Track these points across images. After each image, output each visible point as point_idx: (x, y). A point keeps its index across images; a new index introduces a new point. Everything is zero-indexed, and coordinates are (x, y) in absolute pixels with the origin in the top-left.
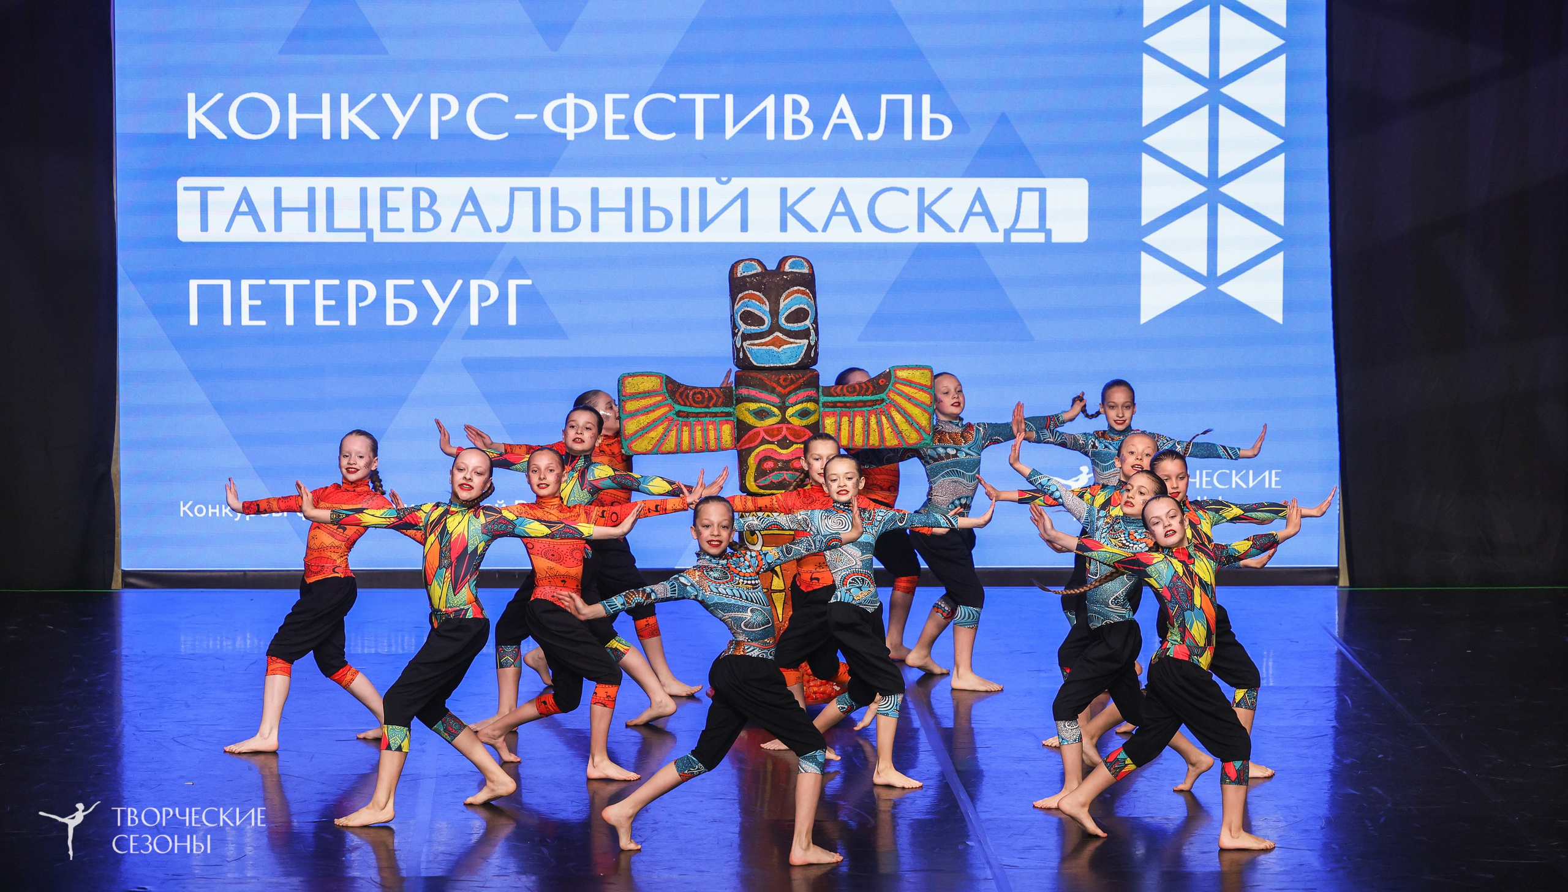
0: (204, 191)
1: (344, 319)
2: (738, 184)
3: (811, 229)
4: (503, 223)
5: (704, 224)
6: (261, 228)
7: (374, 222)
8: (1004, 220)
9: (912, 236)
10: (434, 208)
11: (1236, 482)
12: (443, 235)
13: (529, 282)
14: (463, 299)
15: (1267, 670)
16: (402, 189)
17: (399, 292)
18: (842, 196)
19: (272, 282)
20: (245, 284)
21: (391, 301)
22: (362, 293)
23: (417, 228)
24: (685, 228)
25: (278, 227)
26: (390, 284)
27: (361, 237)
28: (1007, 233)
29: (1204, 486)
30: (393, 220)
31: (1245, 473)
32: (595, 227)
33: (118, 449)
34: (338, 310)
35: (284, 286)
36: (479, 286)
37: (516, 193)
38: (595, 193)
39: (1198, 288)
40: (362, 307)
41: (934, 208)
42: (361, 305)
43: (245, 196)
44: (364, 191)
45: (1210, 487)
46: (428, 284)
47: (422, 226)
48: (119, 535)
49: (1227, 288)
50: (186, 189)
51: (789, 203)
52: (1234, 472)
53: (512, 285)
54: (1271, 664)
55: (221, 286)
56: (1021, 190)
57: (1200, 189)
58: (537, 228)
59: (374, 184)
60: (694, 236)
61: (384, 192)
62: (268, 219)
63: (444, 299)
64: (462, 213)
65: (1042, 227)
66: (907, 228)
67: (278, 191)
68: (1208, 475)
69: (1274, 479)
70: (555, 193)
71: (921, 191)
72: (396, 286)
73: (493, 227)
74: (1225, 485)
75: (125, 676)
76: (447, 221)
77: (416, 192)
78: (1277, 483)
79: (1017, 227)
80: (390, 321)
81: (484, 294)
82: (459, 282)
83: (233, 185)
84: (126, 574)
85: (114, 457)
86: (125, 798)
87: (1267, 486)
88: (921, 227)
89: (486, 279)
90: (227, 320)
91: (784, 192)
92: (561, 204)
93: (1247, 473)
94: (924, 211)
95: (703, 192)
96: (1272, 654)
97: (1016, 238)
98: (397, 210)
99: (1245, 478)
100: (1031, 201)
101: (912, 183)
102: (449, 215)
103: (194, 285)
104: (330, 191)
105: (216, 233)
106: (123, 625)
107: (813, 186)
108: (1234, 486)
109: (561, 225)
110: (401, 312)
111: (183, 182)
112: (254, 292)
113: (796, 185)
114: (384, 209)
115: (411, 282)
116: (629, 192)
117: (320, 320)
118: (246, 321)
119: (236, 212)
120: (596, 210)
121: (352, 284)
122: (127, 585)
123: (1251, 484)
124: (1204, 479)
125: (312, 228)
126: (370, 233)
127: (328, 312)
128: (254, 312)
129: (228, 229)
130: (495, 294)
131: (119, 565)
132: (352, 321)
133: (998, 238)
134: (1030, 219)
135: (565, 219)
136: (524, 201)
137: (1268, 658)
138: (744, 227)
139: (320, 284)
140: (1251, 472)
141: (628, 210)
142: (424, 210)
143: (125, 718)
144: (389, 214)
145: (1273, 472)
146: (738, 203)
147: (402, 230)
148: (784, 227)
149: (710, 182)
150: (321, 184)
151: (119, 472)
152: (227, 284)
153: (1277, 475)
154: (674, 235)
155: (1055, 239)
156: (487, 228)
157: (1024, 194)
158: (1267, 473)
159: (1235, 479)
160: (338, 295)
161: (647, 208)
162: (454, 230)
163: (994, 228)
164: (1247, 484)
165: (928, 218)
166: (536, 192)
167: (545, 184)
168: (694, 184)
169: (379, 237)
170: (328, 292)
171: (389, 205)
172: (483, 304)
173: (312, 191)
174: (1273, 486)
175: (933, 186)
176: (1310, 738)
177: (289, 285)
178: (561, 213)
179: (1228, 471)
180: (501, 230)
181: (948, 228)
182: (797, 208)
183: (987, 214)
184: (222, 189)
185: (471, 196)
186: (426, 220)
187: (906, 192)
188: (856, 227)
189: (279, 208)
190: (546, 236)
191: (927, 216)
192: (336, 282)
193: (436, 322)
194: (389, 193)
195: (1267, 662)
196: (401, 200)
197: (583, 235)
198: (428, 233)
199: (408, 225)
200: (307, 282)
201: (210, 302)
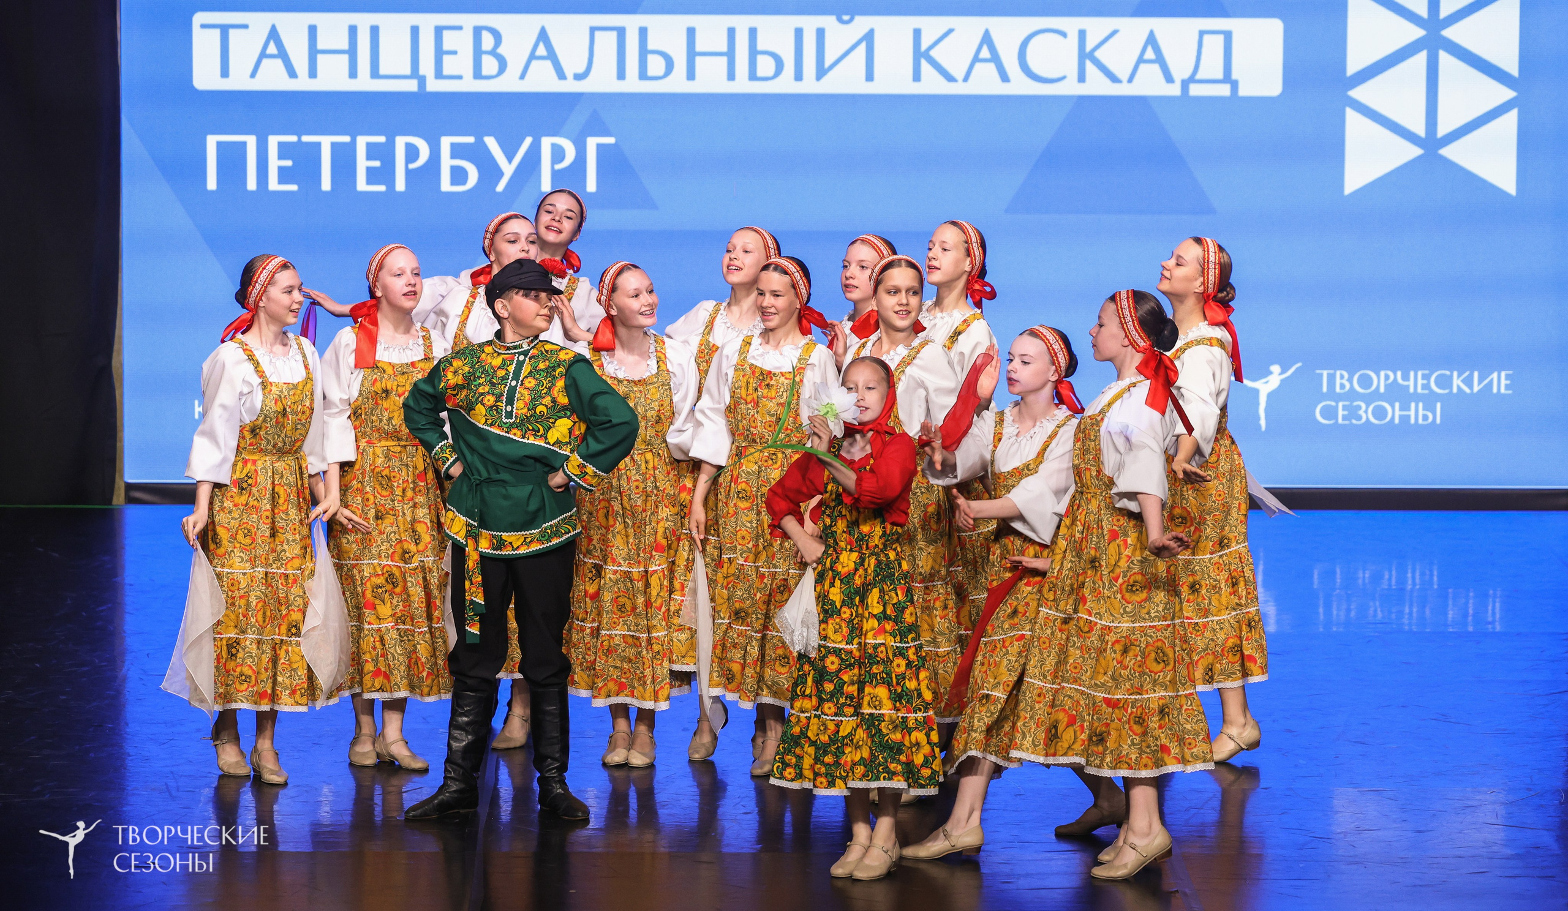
0: (225, 29)
1: (390, 181)
2: (863, 23)
3: (950, 78)
4: (581, 70)
5: (821, 72)
6: (292, 73)
7: (427, 67)
8: (1181, 69)
9: (1071, 88)
10: (500, 50)
11: (1459, 387)
12: (509, 83)
13: (611, 140)
14: (532, 161)
15: (1494, 613)
16: (460, 28)
17: (457, 151)
18: (987, 39)
19: (306, 139)
20: (273, 141)
21: (447, 162)
22: (412, 153)
23: (478, 74)
24: (799, 76)
25: (313, 73)
26: (446, 142)
27: (412, 86)
28: (1185, 84)
29: (1419, 390)
30: (450, 65)
31: (1467, 377)
32: (691, 75)
33: (121, 337)
34: (383, 174)
35: (319, 144)
36: (554, 146)
37: (597, 34)
38: (691, 32)
39: (1416, 151)
40: (413, 170)
41: (1098, 54)
42: (411, 166)
43: (273, 34)
44: (415, 31)
45: (1426, 392)
46: (491, 142)
47: (484, 72)
48: (122, 440)
49: (1446, 152)
50: (203, 26)
51: (924, 47)
52: (1455, 374)
53: (592, 143)
54: (1498, 605)
55: (244, 144)
56: (1202, 33)
57: (1418, 33)
58: (621, 75)
59: (427, 22)
60: (810, 85)
61: (439, 31)
62: (301, 63)
63: (510, 160)
64: (532, 56)
65: (1227, 77)
66: (1064, 78)
67: (313, 30)
68: (1424, 377)
69: (1503, 382)
70: (643, 32)
71: (1082, 34)
72: (453, 145)
73: (569, 74)
74: (1444, 389)
75: (129, 608)
76: (515, 66)
77: (477, 31)
78: (1507, 387)
79: (1198, 77)
80: (446, 185)
81: (558, 154)
82: (528, 140)
83: (260, 22)
84: (130, 487)
85: (116, 347)
86: (129, 756)
87: (1495, 390)
88: (1082, 78)
89: (560, 136)
90: (252, 184)
91: (917, 33)
92: (650, 47)
93: (1471, 376)
94: (1085, 56)
95: (821, 33)
96: (1499, 593)
97: (1195, 90)
98: (455, 53)
99: (1468, 382)
100: (1214, 46)
101: (1071, 24)
102: (516, 59)
103: (212, 142)
104: (375, 31)
105: (239, 81)
106: (127, 548)
107: (952, 27)
108: (1455, 390)
109: (650, 73)
110: (459, 176)
111: (199, 18)
112: (284, 151)
113: (932, 26)
114: (440, 53)
115: (470, 140)
116: (731, 32)
117: (362, 185)
118: (274, 185)
119: (263, 55)
120: (692, 54)
121: (401, 142)
122: (130, 500)
123: (1476, 389)
124: (1420, 382)
125: (353, 74)
126: (422, 81)
127: (373, 176)
128: (284, 175)
129: (253, 75)
130: (570, 154)
131: (122, 476)
132: (400, 185)
133: (1175, 90)
134: (1212, 67)
135: (655, 65)
136: (607, 43)
137: (1495, 596)
138: (870, 77)
139: (362, 142)
140: (1476, 374)
141: (730, 54)
142: (487, 53)
143: (129, 658)
144: (446, 59)
145: (1503, 374)
146: (863, 47)
147: (460, 77)
148: (917, 77)
149: (828, 22)
150: (364, 21)
151: (122, 365)
152: (251, 141)
153: (1507, 377)
154: (786, 85)
155: (1243, 92)
156: (561, 75)
157: (1206, 37)
158: (1495, 375)
159: (1457, 382)
160: (383, 153)
161: (754, 52)
162: (522, 77)
163: (1169, 79)
164: (1471, 387)
165: (1089, 66)
166: (621, 32)
167: (632, 22)
168: (810, 23)
169: (434, 85)
170: (373, 151)
171: (446, 47)
172: (558, 167)
173: (353, 30)
174: (1503, 390)
175: (1096, 27)
176: (1547, 695)
177: (326, 142)
178: (651, 58)
179: (1448, 373)
180: (578, 77)
181: (1114, 79)
182: (933, 53)
183: (1160, 60)
184: (246, 27)
185: (543, 36)
186: (489, 65)
187: (1064, 34)
188: (1005, 78)
189: (314, 52)
190: (633, 84)
191: (1089, 64)
192: (381, 139)
193: (500, 187)
194: (446, 33)
195: (1494, 603)
196: (460, 42)
197: (677, 84)
198: (492, 81)
199: (468, 70)
200: (346, 139)
201: (232, 159)
